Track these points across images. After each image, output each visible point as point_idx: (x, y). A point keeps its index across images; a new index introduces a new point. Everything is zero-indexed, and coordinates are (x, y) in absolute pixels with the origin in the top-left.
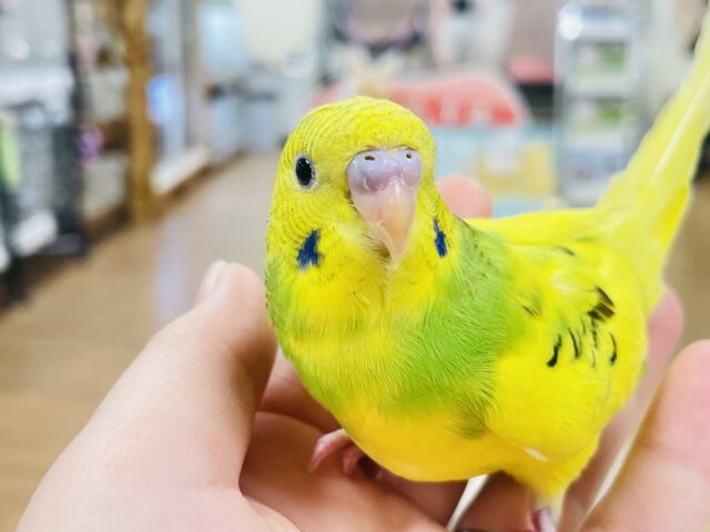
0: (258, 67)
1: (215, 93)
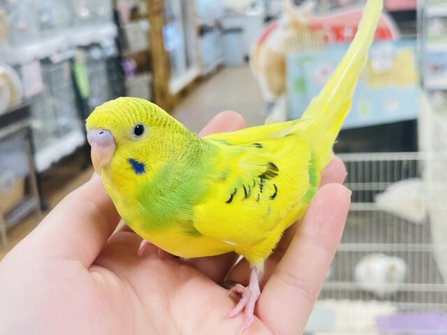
1: (203, 31)
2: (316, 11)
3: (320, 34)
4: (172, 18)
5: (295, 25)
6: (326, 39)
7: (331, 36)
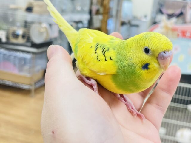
0: (135, 18)
1: (123, 24)
2: (176, 23)
3: (176, 33)
4: (112, 16)
5: (166, 27)
6: (178, 35)
7: (180, 34)
